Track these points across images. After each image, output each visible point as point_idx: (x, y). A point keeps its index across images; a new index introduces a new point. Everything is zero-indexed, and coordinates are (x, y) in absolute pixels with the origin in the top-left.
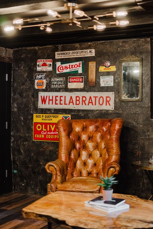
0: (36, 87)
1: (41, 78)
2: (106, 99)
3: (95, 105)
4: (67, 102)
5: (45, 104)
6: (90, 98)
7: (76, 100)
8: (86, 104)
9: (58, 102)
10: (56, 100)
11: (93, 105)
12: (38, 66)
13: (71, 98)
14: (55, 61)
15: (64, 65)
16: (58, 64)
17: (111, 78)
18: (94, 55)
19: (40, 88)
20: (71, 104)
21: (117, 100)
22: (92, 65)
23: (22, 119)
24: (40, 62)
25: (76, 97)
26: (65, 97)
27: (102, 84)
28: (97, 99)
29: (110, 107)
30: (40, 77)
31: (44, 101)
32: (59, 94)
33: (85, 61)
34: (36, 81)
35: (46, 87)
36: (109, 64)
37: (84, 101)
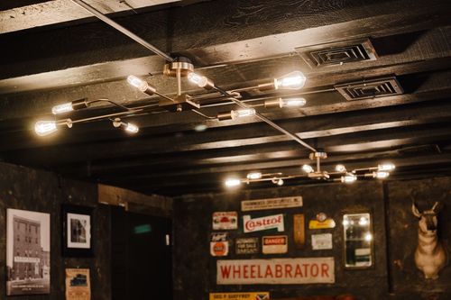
0: (213, 254)
1: (220, 240)
2: (322, 268)
3: (306, 275)
4: (263, 273)
5: (228, 277)
6: (298, 267)
7: (277, 271)
8: (291, 276)
9: (248, 274)
10: (245, 272)
11: (302, 276)
12: (216, 222)
13: (269, 268)
14: (241, 214)
15: (255, 220)
16: (247, 219)
17: (329, 237)
18: (301, 204)
19: (219, 254)
20: (269, 276)
21: (339, 269)
22: (299, 220)
24: (218, 216)
25: (277, 266)
26: (259, 267)
27: (315, 246)
28: (309, 268)
29: (329, 278)
30: (218, 238)
31: (226, 273)
32: (249, 262)
33: (289, 214)
34: (212, 245)
35: (229, 254)
36: (324, 217)
37: (289, 272)
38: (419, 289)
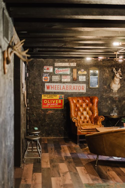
0: (44, 80)
1: (46, 76)
2: (82, 87)
3: (77, 90)
4: (62, 88)
6: (74, 86)
7: (66, 88)
8: (71, 90)
9: (56, 88)
10: (55, 87)
11: (75, 90)
12: (45, 69)
13: (64, 86)
14: (54, 67)
15: (59, 70)
16: (56, 69)
17: (85, 77)
18: (75, 66)
19: (46, 81)
20: (64, 89)
21: (87, 88)
22: (75, 70)
23: (35, 97)
24: (45, 67)
25: (67, 86)
26: (60, 86)
27: (80, 80)
28: (78, 87)
29: (84, 91)
30: (46, 75)
31: (48, 88)
32: (57, 84)
33: (72, 68)
34: (43, 77)
35: (49, 81)
36: (83, 70)
37: (71, 88)
38: (111, 95)
